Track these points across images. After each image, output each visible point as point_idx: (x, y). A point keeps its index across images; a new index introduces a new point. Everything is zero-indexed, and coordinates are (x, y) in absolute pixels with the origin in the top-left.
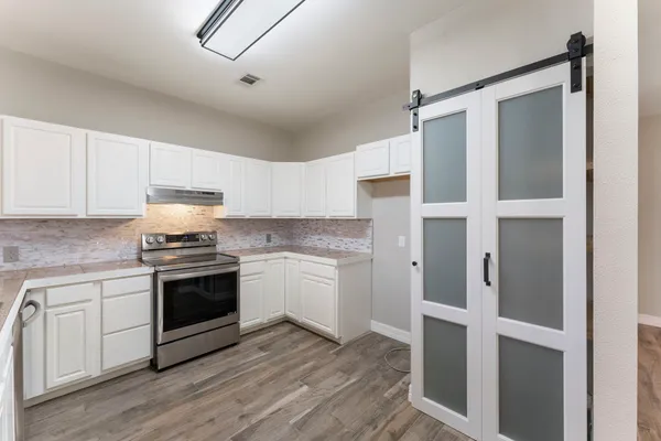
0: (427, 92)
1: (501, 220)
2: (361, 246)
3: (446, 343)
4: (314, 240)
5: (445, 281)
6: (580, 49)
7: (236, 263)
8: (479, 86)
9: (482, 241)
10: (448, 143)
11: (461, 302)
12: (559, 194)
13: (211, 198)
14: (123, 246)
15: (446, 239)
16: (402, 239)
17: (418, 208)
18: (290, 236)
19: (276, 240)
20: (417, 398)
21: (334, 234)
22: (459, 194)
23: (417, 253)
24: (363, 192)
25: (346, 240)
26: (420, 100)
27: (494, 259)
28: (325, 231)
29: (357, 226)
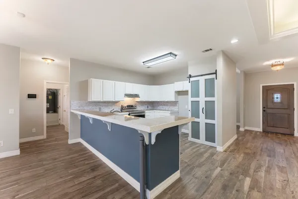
0: (192, 75)
1: (206, 101)
2: (175, 109)
3: (195, 126)
4: (161, 107)
5: (195, 114)
6: (216, 73)
7: (144, 112)
8: (202, 75)
9: (202, 105)
10: (195, 85)
11: (198, 117)
12: (214, 97)
13: (137, 96)
14: (118, 108)
15: (196, 104)
16: (186, 106)
17: (190, 99)
18: (153, 107)
19: (150, 108)
20: (190, 139)
21: (167, 105)
22: (198, 96)
23: (190, 108)
24: (176, 95)
25: (171, 107)
26: (190, 76)
27: (204, 108)
28: (164, 105)
29: (174, 103)
